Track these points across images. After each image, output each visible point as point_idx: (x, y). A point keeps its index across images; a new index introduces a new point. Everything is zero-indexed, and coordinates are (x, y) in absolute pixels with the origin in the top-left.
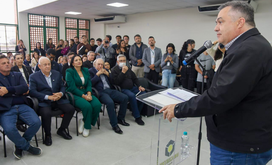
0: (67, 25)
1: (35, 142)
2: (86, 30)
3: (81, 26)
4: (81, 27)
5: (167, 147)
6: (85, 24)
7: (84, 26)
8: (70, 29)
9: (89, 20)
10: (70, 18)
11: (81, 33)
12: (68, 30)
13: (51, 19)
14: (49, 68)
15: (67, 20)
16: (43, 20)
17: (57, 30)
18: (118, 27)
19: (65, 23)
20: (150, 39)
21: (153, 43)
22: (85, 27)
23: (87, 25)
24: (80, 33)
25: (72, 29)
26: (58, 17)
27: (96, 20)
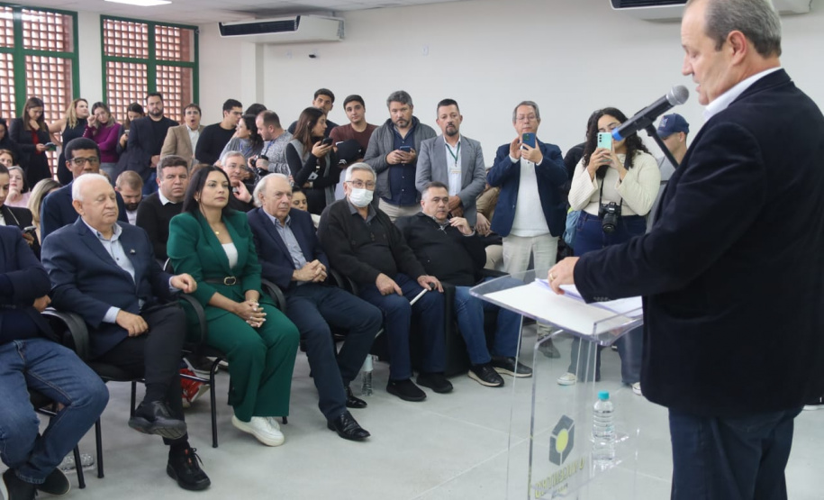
0: (108, 45)
1: (75, 471)
2: (182, 64)
3: (161, 50)
4: (164, 54)
5: (554, 436)
6: (177, 41)
7: (174, 51)
8: (121, 59)
9: (195, 28)
10: (120, 19)
11: (165, 76)
12: (111, 65)
13: (42, 19)
14: (114, 210)
15: (109, 27)
16: (9, 24)
17: (69, 63)
18: (312, 56)
19: (103, 38)
20: (443, 109)
21: (454, 126)
22: (177, 55)
23: (188, 46)
24: (158, 75)
25: (128, 60)
26: (74, 15)
27: (227, 30)
